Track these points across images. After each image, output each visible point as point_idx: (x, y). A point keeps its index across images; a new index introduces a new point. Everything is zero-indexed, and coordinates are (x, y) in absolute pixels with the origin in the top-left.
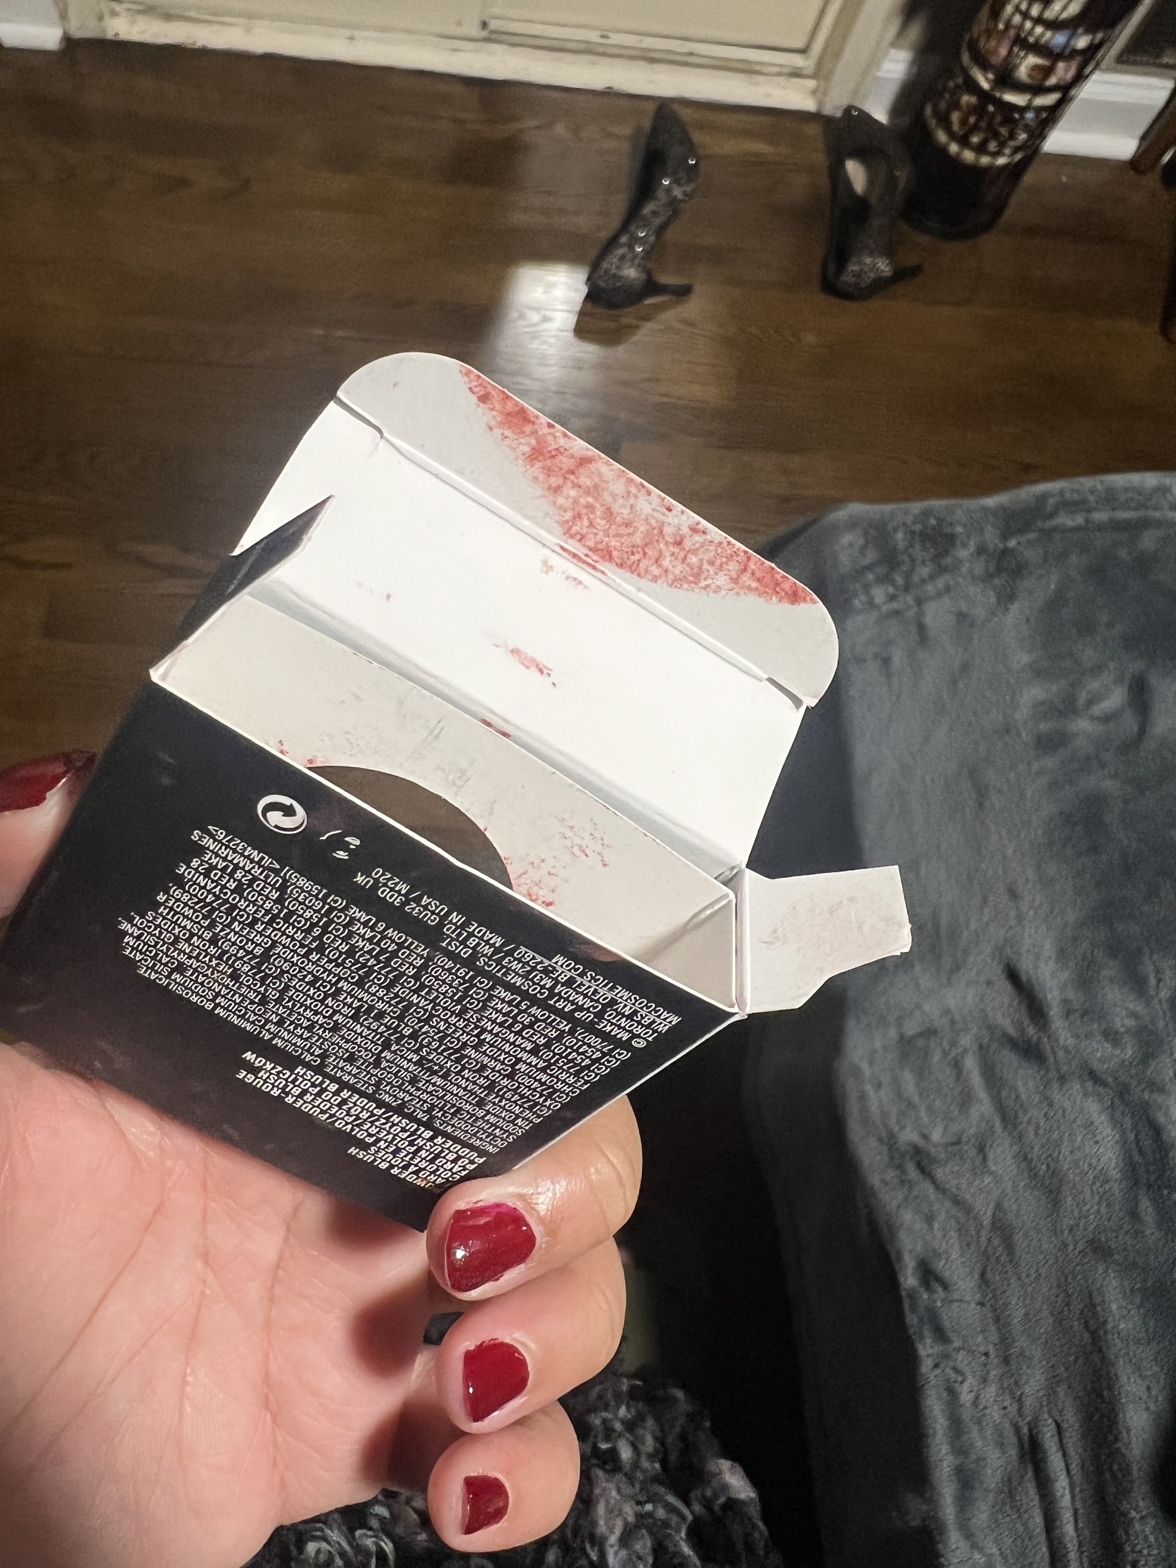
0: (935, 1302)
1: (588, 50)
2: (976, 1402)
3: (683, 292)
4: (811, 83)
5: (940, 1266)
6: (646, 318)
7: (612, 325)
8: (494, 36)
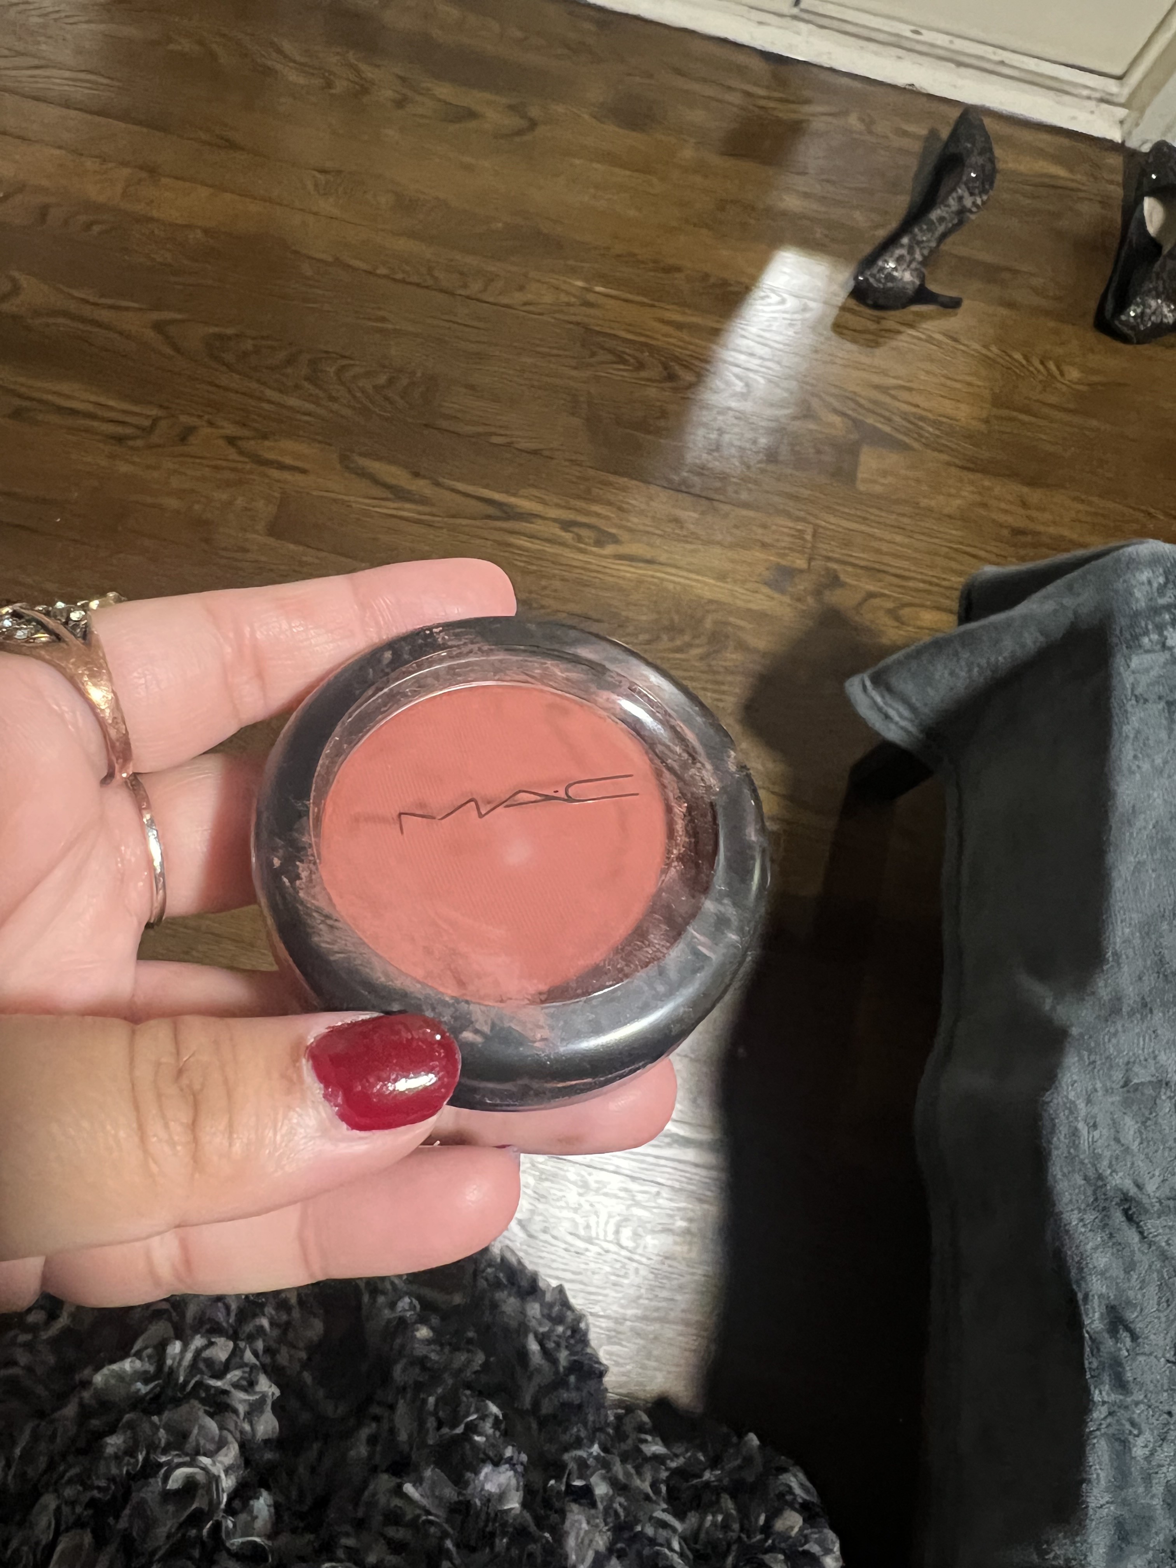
0: (1120, 1349)
1: (896, 43)
2: (1148, 1459)
3: (954, 304)
4: (1122, 112)
5: (1131, 1315)
6: (911, 326)
7: (872, 326)
8: (805, 16)
